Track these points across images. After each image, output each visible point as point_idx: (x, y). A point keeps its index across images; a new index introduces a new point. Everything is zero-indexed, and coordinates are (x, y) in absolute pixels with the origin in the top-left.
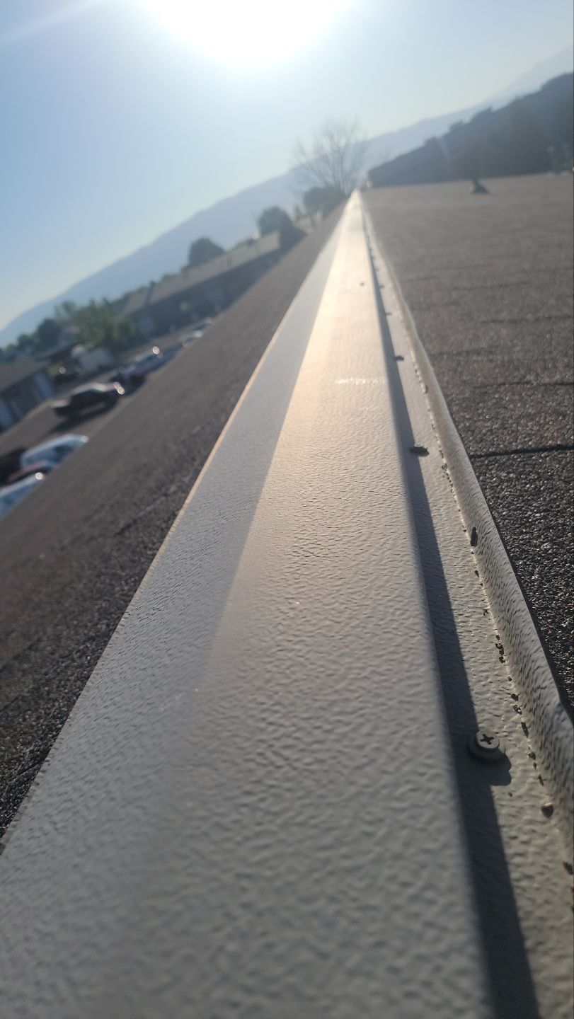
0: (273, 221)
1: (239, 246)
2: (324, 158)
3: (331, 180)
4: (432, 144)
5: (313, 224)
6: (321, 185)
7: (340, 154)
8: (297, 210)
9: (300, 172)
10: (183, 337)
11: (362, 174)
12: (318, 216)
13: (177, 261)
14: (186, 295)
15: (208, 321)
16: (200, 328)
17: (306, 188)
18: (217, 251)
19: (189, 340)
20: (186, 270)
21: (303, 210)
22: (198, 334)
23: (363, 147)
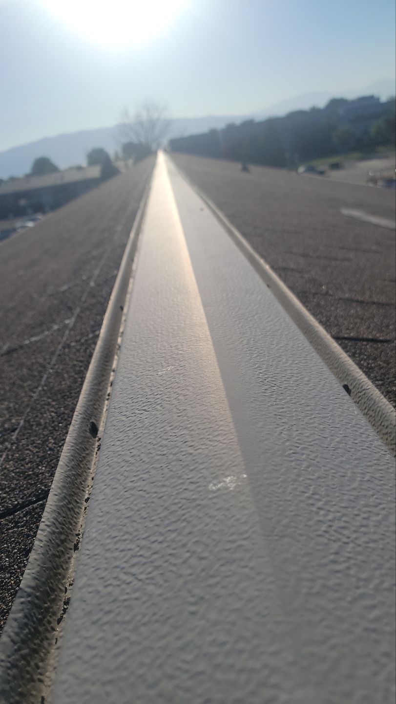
0: (98, 157)
1: (71, 169)
2: (141, 124)
3: (143, 140)
4: (213, 133)
5: (126, 166)
6: (135, 140)
7: (152, 124)
8: (116, 154)
9: (123, 128)
10: (18, 224)
11: (165, 141)
12: (131, 162)
13: (22, 169)
14: (25, 194)
15: (40, 216)
16: (33, 220)
17: (125, 140)
18: (54, 169)
19: (23, 227)
20: (28, 177)
21: (121, 154)
22: (30, 224)
23: (168, 123)
